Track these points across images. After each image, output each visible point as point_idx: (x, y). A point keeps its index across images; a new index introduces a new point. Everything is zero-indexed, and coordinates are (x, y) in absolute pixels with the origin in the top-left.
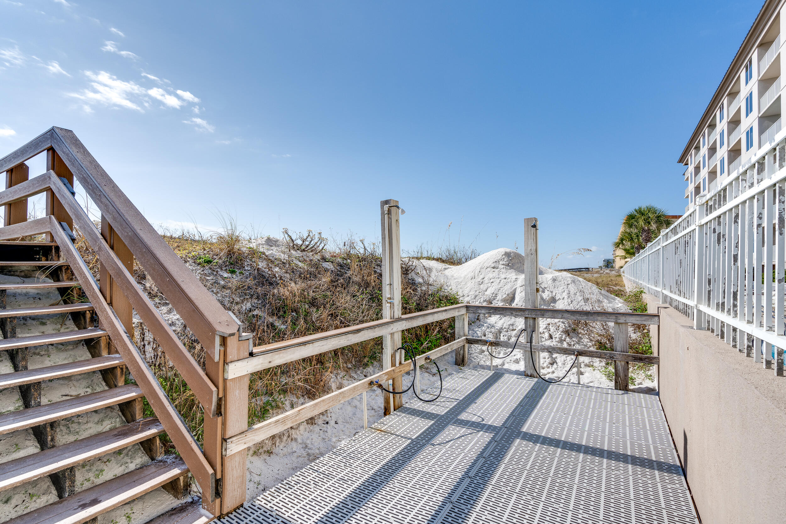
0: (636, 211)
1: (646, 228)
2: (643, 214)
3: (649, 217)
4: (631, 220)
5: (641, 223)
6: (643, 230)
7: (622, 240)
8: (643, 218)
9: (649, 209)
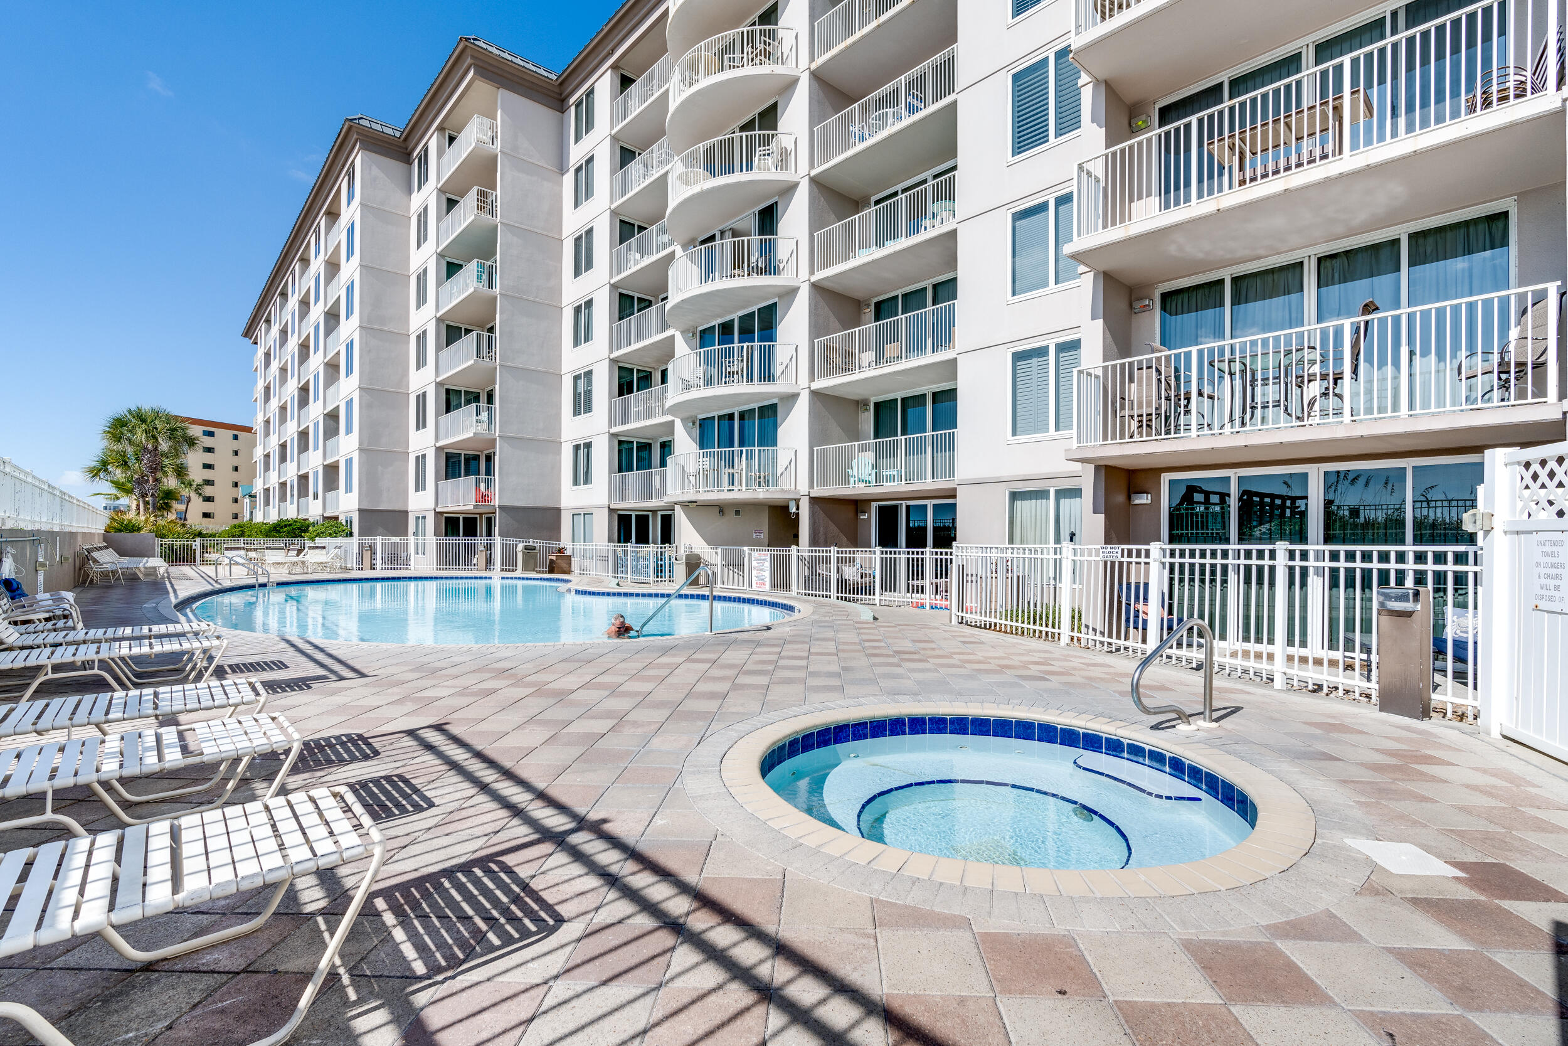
0: (130, 411)
1: (150, 446)
2: (143, 421)
3: (156, 428)
4: (118, 428)
5: (140, 436)
6: (146, 449)
7: (104, 464)
8: (144, 426)
9: (157, 414)
